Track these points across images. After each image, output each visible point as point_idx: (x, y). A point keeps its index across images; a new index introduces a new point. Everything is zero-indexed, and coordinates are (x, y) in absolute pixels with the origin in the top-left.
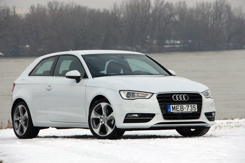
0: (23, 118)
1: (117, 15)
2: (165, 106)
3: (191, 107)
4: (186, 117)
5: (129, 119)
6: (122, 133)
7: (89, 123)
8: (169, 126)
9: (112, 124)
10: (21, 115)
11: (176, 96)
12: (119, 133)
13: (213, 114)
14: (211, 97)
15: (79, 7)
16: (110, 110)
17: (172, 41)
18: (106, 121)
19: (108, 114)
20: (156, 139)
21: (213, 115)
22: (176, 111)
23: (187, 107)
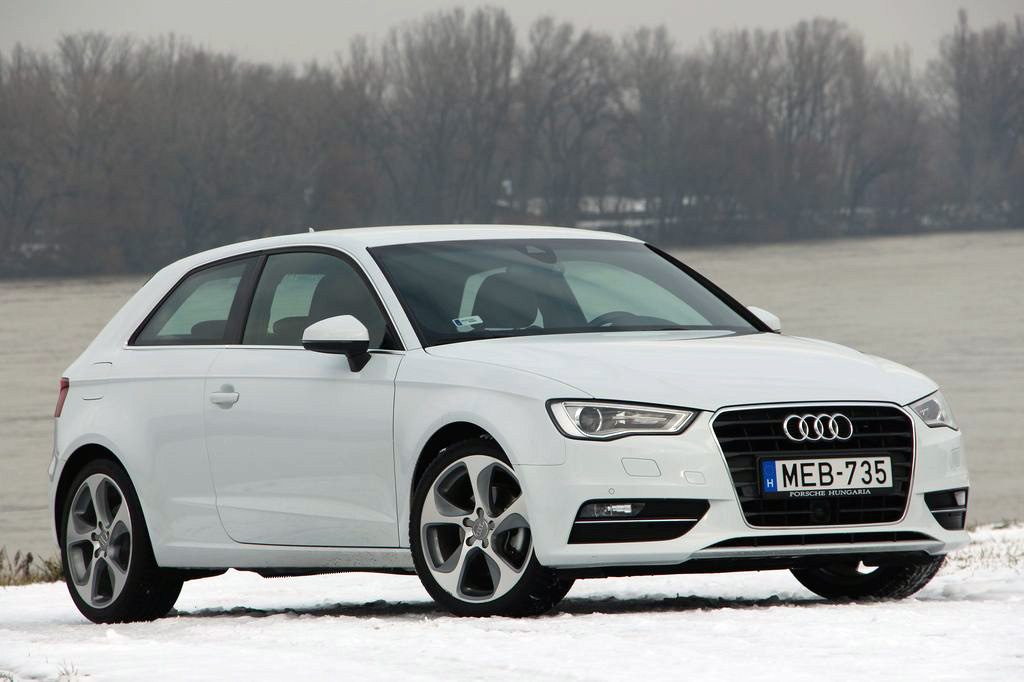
0: (111, 530)
1: (368, 91)
2: (754, 465)
3: (866, 467)
4: (843, 511)
5: (592, 524)
6: (560, 587)
7: (412, 548)
8: (772, 551)
9: (515, 549)
10: (99, 519)
11: (799, 420)
12: (549, 587)
13: (961, 499)
14: (950, 424)
15: (200, 59)
16: (505, 487)
17: (610, 203)
18: (489, 538)
19: (498, 507)
21: (959, 503)
22: (801, 487)
23: (847, 467)
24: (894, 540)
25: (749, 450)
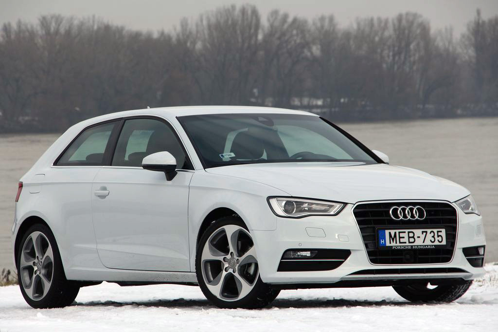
0: (43, 261)
1: (188, 44)
2: (374, 232)
5: (290, 261)
6: (273, 294)
7: (197, 272)
8: (382, 277)
9: (250, 274)
11: (398, 209)
12: (267, 294)
13: (481, 251)
14: (476, 212)
15: (107, 28)
16: (245, 242)
17: (306, 101)
20: (353, 308)
21: (480, 254)
22: (398, 244)
23: (423, 234)
24: (446, 272)
25: (372, 224)
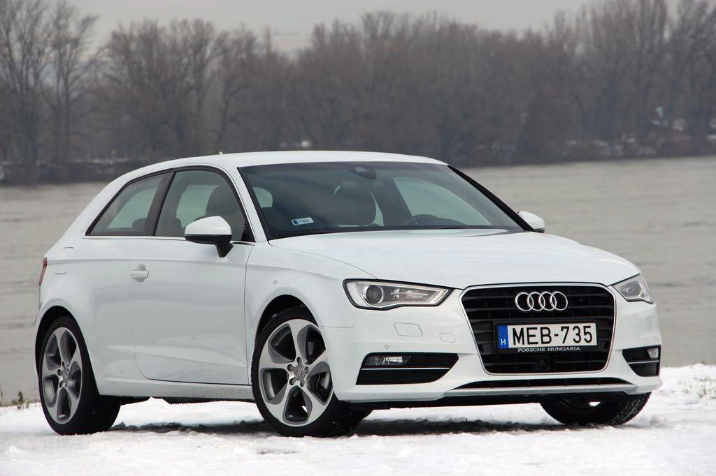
0: (69, 368)
1: (565, 47)
2: (491, 328)
3: (577, 331)
4: (559, 362)
5: (372, 372)
8: (505, 391)
9: (323, 388)
10: (62, 360)
11: (527, 296)
13: (654, 354)
14: (648, 299)
15: (454, 27)
18: (305, 379)
21: (652, 357)
22: (526, 345)
23: (562, 330)
24: (598, 384)
25: (488, 318)
